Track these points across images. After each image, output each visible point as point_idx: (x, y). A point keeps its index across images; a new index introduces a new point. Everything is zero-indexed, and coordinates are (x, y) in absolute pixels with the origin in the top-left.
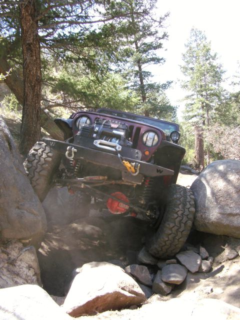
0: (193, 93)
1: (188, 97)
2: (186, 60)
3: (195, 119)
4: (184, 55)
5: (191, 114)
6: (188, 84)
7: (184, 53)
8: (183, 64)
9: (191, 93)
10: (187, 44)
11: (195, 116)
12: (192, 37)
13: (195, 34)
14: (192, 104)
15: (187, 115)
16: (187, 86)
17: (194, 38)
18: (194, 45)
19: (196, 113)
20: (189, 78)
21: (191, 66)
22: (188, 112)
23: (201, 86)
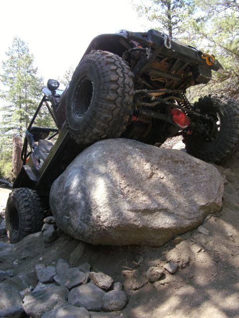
0: (11, 104)
1: (5, 108)
2: (6, 69)
3: (11, 132)
4: (4, 64)
5: (7, 126)
6: (6, 94)
7: (5, 61)
8: (3, 72)
9: (8, 103)
10: (8, 52)
11: (13, 128)
12: (15, 46)
13: (17, 44)
14: (9, 116)
15: (4, 126)
16: (5, 96)
17: (16, 48)
18: (16, 55)
19: (13, 126)
20: (8, 88)
21: (11, 75)
22: (5, 123)
23: (20, 98)
